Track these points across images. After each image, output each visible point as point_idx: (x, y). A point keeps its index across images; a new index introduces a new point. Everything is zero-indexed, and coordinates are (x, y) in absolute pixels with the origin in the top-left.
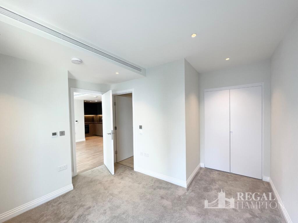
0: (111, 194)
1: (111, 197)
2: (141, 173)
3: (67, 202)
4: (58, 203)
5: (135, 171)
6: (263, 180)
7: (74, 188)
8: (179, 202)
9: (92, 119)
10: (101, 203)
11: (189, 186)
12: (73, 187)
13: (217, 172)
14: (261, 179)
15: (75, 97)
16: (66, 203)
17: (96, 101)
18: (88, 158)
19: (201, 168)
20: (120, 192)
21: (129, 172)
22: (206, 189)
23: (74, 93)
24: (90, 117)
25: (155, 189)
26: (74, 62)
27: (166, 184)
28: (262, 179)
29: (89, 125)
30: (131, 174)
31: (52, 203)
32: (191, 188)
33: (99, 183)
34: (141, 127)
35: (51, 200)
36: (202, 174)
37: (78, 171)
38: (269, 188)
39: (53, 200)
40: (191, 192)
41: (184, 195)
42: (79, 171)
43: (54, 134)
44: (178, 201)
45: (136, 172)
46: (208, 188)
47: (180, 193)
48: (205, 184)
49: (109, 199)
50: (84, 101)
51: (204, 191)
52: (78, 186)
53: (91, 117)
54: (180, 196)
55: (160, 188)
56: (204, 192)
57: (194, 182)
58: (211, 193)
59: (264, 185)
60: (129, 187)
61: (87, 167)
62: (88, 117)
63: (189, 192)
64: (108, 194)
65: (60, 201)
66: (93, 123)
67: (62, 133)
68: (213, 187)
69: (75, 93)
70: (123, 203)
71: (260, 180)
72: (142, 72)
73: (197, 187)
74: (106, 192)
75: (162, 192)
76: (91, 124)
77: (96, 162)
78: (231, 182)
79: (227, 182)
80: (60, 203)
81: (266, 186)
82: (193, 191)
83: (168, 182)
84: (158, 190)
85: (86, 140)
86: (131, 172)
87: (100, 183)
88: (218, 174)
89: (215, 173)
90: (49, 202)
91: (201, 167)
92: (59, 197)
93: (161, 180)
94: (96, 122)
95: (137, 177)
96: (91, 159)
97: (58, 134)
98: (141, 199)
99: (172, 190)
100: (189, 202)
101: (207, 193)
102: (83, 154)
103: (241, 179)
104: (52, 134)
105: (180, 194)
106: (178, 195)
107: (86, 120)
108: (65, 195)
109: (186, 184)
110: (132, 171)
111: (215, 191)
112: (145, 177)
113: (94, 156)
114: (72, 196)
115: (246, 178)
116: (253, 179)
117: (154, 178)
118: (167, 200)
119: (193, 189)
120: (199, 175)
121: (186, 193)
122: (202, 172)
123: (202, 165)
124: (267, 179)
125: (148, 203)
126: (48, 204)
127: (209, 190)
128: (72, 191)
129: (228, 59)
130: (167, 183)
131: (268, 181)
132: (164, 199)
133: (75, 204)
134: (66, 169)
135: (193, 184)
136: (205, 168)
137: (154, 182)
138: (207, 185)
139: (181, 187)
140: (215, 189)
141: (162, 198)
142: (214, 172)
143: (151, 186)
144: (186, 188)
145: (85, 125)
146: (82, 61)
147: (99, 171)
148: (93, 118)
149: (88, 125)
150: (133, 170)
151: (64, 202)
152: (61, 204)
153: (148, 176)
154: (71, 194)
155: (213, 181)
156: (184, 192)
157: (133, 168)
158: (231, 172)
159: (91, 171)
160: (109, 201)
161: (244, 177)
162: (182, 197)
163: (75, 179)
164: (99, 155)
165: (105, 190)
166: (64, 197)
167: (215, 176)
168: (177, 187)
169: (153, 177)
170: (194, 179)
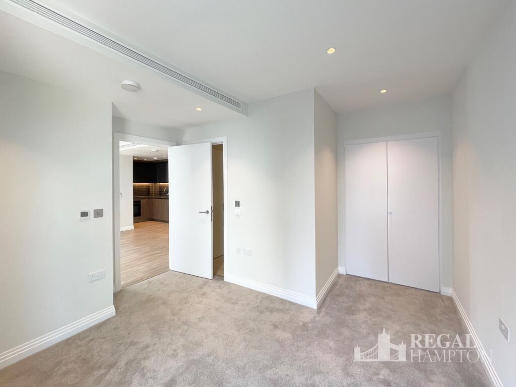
0: (185, 323)
1: (185, 327)
2: (236, 285)
3: (105, 338)
4: (87, 340)
5: (227, 282)
6: (442, 293)
7: (116, 312)
8: (305, 332)
9: (147, 192)
10: (167, 337)
11: (321, 305)
12: (115, 310)
13: (366, 282)
14: (438, 291)
15: (121, 149)
16: (102, 340)
17: (155, 158)
18: (141, 259)
19: (339, 276)
20: (201, 319)
21: (215, 284)
22: (350, 311)
23: (120, 142)
24: (143, 186)
25: (262, 312)
26: (125, 87)
27: (282, 303)
28: (440, 292)
29: (142, 201)
30: (220, 286)
31: (76, 340)
32: (323, 310)
33: (162, 304)
34: (237, 204)
35: (74, 336)
36: (341, 285)
37: (122, 283)
38: (450, 306)
39: (79, 335)
40: (324, 316)
41: (313, 321)
42: (124, 282)
43: (84, 214)
44: (302, 331)
45: (228, 284)
46: (353, 309)
47: (307, 317)
48: (348, 301)
49: (181, 332)
50: (134, 157)
51: (347, 314)
52: (123, 309)
53: (146, 186)
54: (307, 323)
55: (271, 311)
56: (346, 316)
57: (328, 299)
58: (358, 317)
59: (445, 302)
60: (217, 309)
61: (140, 275)
62: (139, 186)
63: (320, 315)
64: (179, 323)
65: (91, 337)
66: (149, 198)
67: (99, 213)
68: (361, 307)
69: (122, 143)
70: (206, 338)
71: (438, 294)
72: (241, 109)
73: (335, 306)
74: (176, 319)
75: (275, 317)
76: (145, 200)
77: (156, 266)
78: (390, 298)
79: (383, 298)
80: (92, 340)
81: (447, 303)
82: (327, 314)
83: (285, 300)
84: (268, 314)
85: (135, 227)
86: (220, 284)
87: (164, 303)
88: (368, 284)
89: (364, 283)
90: (70, 338)
91: (340, 273)
92: (90, 329)
93: (272, 296)
94: (154, 197)
95: (229, 292)
96: (145, 261)
97: (91, 214)
98: (238, 330)
99: (292, 312)
100: (322, 333)
101: (351, 316)
102: (131, 252)
103: (406, 292)
104: (79, 215)
105: (306, 320)
106: (304, 322)
107: (136, 192)
108: (101, 325)
109: (316, 301)
110: (220, 282)
111: (365, 313)
112: (243, 291)
113: (151, 256)
114: (114, 326)
115: (414, 290)
116: (425, 292)
117: (260, 292)
118: (283, 330)
119: (328, 311)
120: (337, 287)
121: (316, 317)
122: (340, 282)
123: (341, 270)
124: (448, 291)
125: (251, 337)
126: (68, 343)
127: (354, 313)
128: (113, 318)
129: (383, 91)
130: (283, 301)
131: (450, 295)
132: (279, 328)
133: (120, 342)
134: (104, 277)
135: (327, 303)
136: (347, 274)
137: (260, 299)
138: (350, 304)
139: (306, 307)
140: (365, 310)
141: (275, 326)
142: (362, 282)
143: (255, 308)
144: (316, 308)
145: (134, 202)
146: (139, 85)
147: (162, 283)
148: (148, 188)
149: (140, 201)
150: (223, 279)
151: (99, 338)
152: (94, 341)
153: (250, 290)
154: (112, 324)
155: (361, 296)
156: (312, 316)
157: (223, 277)
158: (390, 281)
159: (147, 282)
160: (181, 335)
161: (412, 289)
162: (310, 325)
163: (118, 296)
164: (159, 255)
165: (174, 315)
166: (98, 328)
167: (364, 288)
168: (300, 308)
169: (258, 291)
170: (328, 294)
